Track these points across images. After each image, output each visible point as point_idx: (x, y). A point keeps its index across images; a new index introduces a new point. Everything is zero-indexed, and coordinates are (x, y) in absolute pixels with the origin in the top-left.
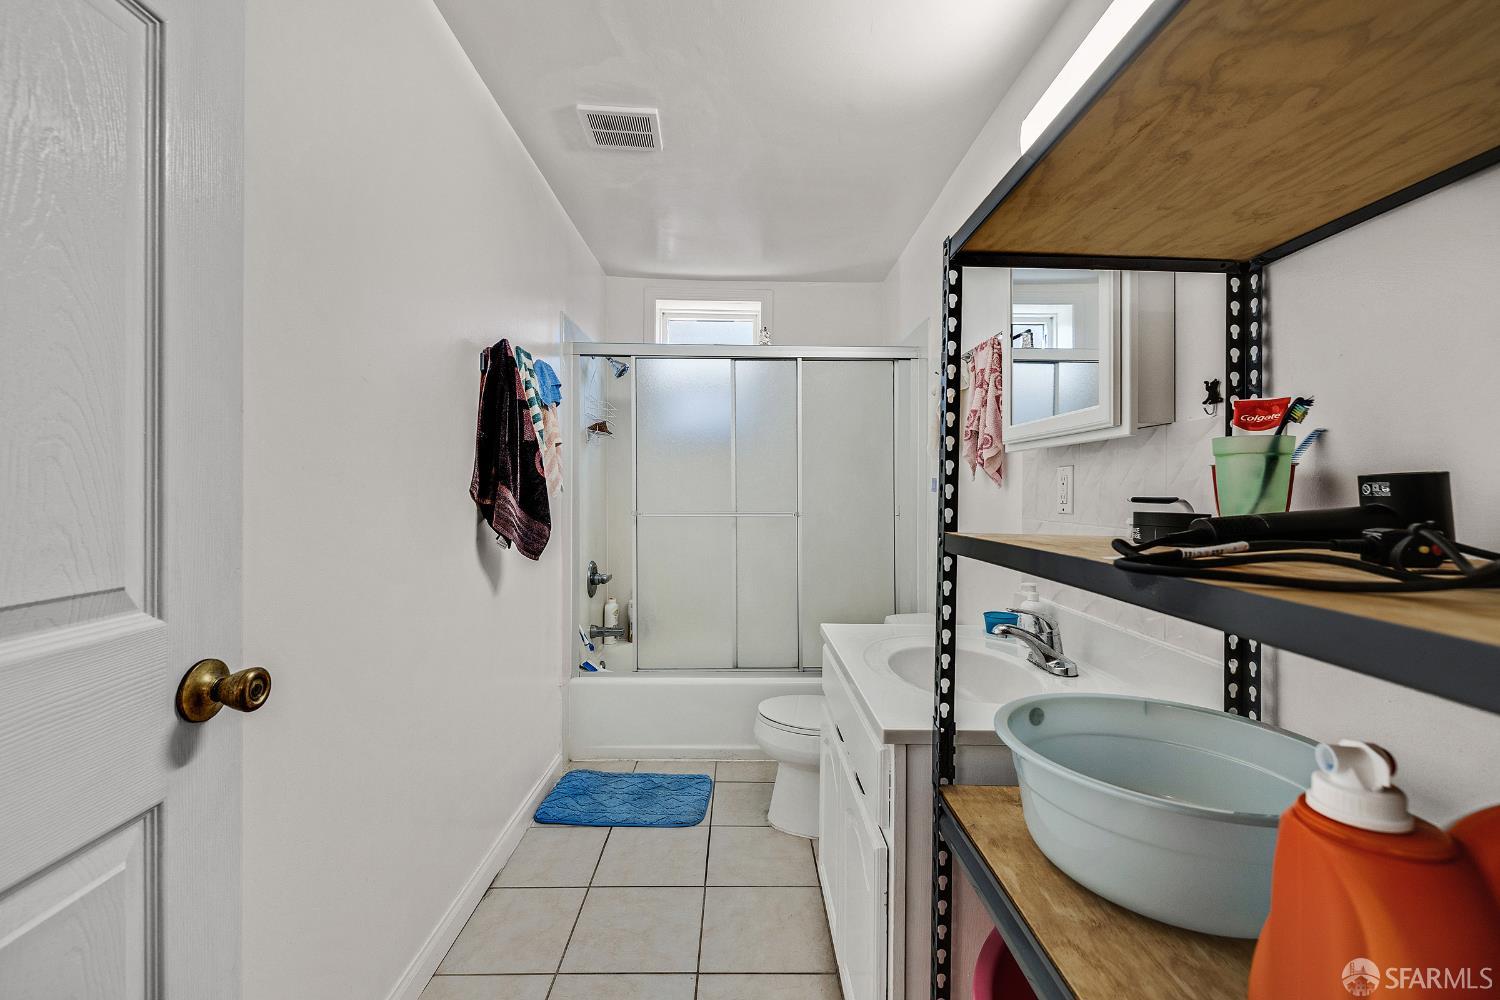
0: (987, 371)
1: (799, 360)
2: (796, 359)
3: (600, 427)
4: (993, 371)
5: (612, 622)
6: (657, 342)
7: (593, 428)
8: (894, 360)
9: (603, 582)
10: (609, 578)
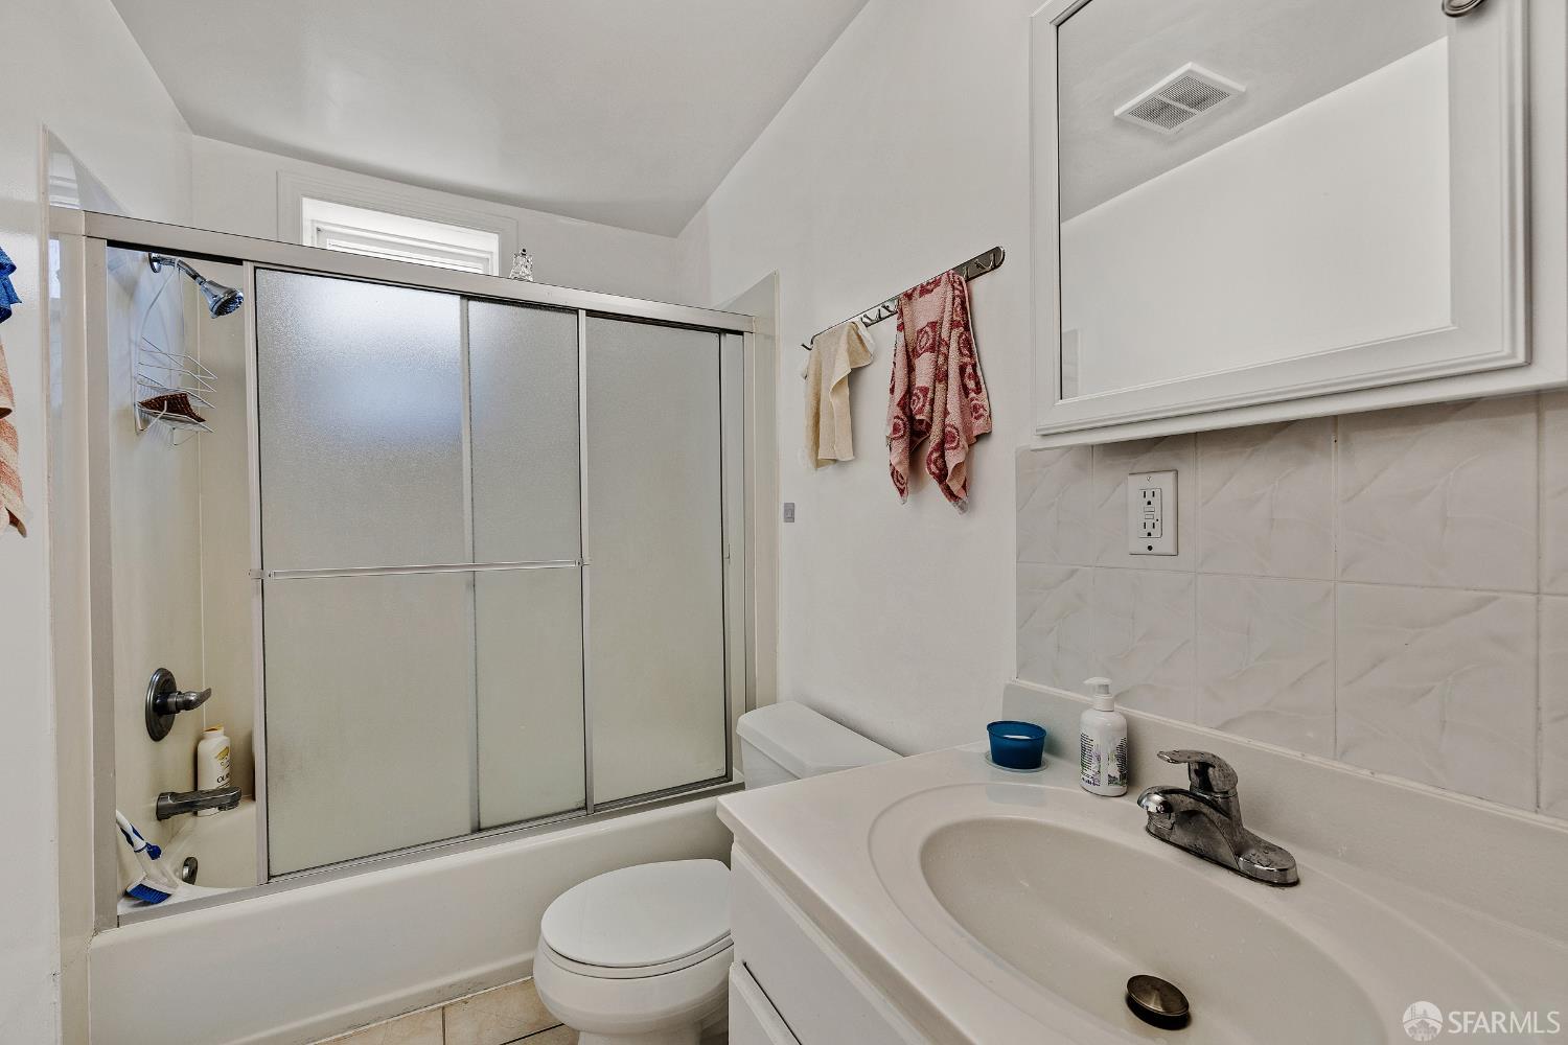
0: (946, 325)
1: (582, 314)
2: (575, 311)
3: (175, 406)
4: (954, 325)
5: (214, 776)
6: (307, 242)
7: (154, 405)
8: (721, 332)
9: (188, 705)
10: (204, 697)
